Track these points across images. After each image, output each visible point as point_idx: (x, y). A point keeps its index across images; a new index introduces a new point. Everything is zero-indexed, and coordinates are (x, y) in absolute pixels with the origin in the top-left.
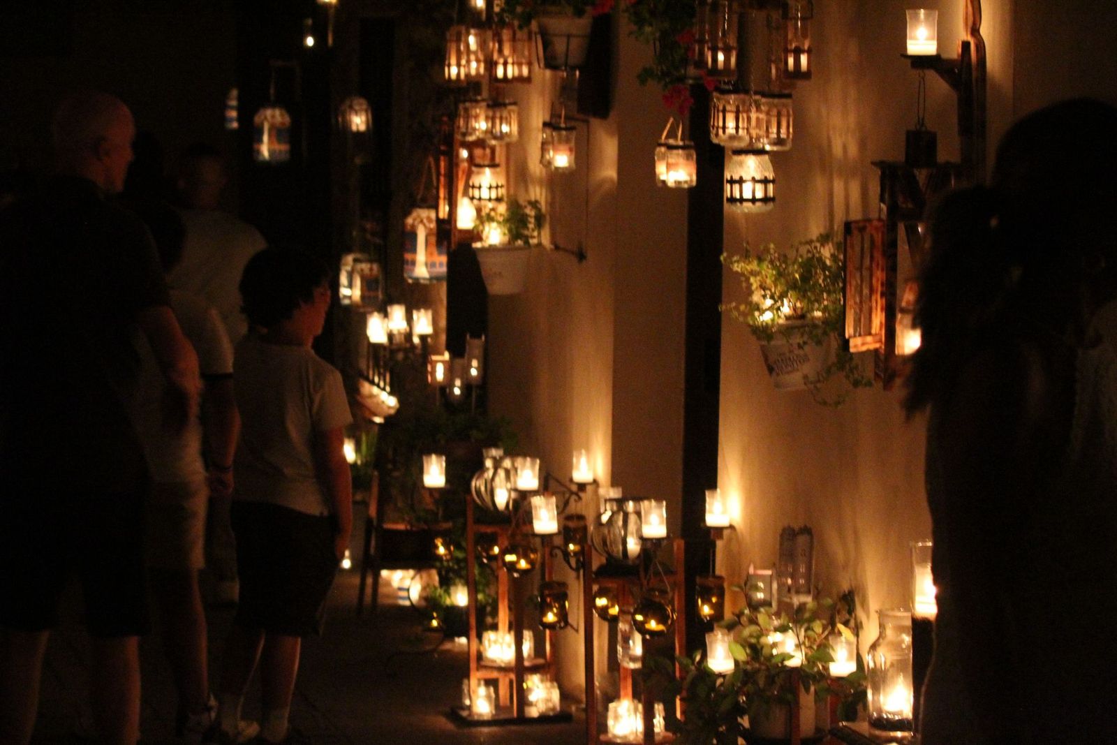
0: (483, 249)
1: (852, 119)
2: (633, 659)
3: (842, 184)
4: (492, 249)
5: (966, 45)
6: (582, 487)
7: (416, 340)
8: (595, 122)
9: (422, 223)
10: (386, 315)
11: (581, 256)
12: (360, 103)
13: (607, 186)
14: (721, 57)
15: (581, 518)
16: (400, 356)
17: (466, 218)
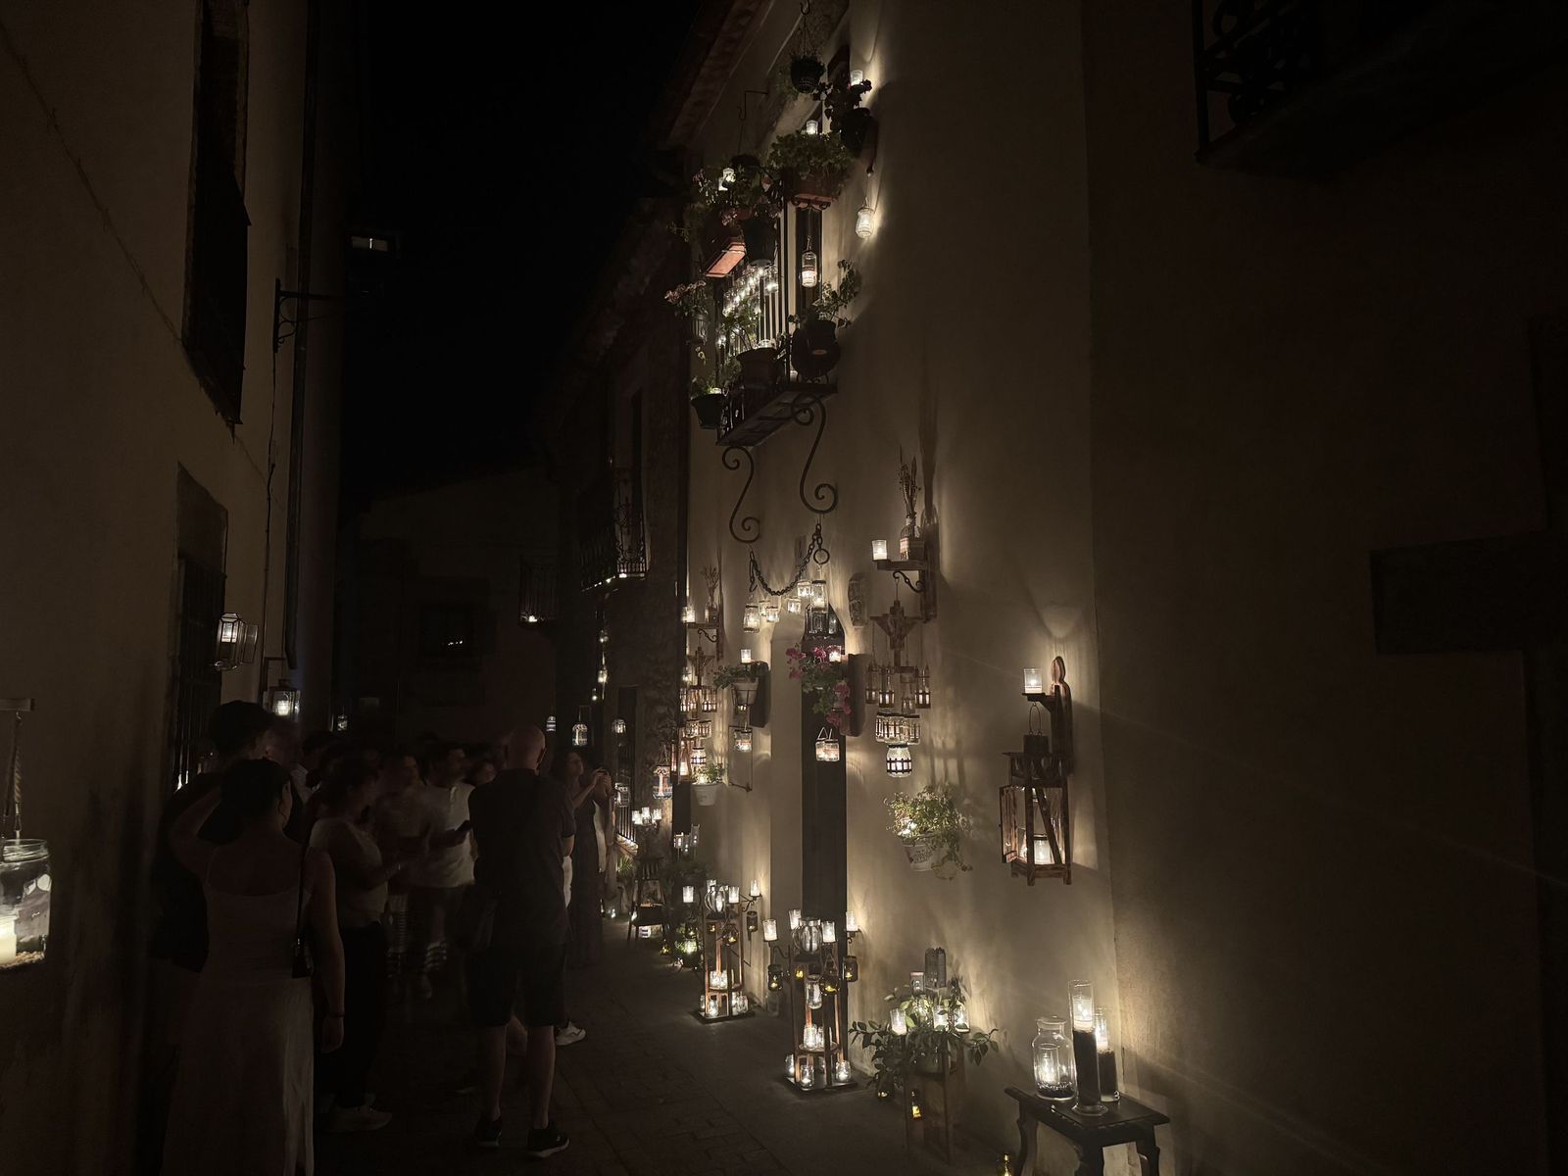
0: (697, 785)
1: (950, 729)
2: (814, 1004)
3: (942, 761)
4: (701, 786)
5: (1057, 688)
6: (755, 898)
7: (653, 822)
8: (756, 729)
9: (662, 773)
10: (641, 813)
11: (748, 789)
12: (621, 722)
13: (764, 758)
14: (887, 697)
15: (755, 913)
16: (647, 829)
17: (684, 770)
